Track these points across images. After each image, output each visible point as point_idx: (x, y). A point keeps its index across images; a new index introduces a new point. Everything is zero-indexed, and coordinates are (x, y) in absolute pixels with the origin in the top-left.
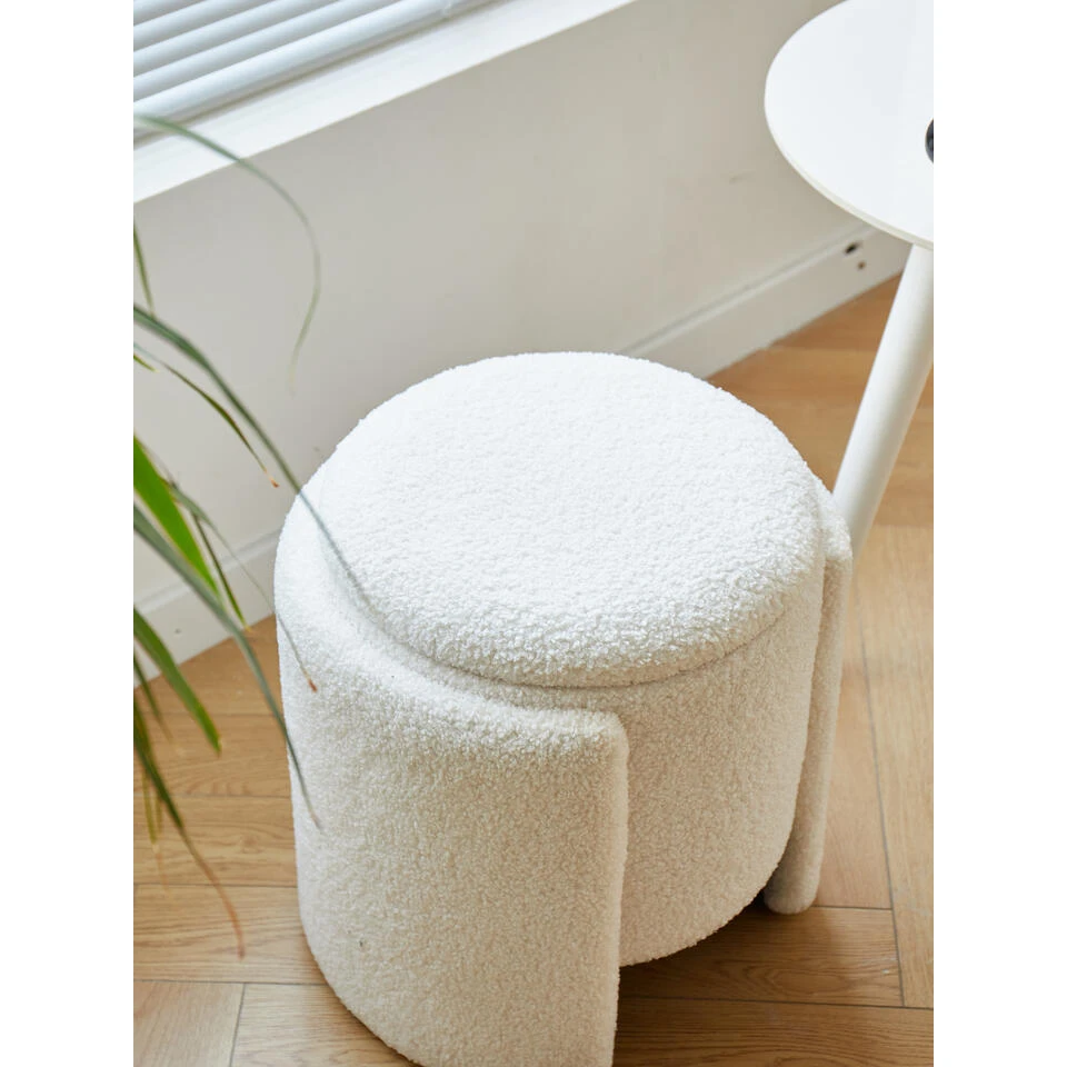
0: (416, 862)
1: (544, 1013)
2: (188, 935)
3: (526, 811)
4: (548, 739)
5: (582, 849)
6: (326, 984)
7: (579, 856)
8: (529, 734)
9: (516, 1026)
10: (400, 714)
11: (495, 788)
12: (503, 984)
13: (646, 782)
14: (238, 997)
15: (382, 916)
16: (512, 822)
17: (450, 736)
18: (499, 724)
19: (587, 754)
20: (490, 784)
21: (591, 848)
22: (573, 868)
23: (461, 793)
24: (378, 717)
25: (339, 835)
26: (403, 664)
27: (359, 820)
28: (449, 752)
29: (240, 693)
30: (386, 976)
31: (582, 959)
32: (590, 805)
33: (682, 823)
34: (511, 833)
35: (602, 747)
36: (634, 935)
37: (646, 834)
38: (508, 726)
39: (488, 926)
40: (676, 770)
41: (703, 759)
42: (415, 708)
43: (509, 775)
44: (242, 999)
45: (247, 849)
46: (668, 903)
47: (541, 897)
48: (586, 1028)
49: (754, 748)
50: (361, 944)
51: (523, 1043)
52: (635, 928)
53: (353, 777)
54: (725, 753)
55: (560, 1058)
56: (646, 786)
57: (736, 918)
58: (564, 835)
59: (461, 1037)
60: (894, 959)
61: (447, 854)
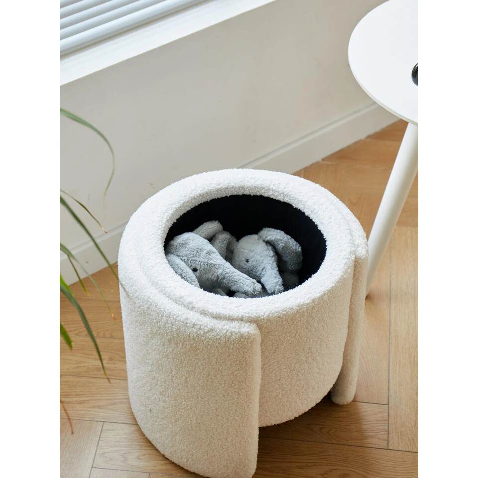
0: (172, 379)
1: (225, 445)
2: (81, 399)
3: (217, 363)
4: (226, 333)
5: (240, 379)
6: (137, 424)
7: (239, 382)
8: (218, 331)
9: (213, 450)
10: (165, 319)
11: (203, 352)
12: (208, 432)
13: (270, 352)
14: (100, 428)
15: (158, 400)
16: (211, 367)
17: (185, 329)
18: (205, 326)
19: (242, 340)
20: (201, 350)
21: (244, 379)
22: (237, 387)
23: (189, 353)
24: (156, 319)
25: (141, 364)
26: (167, 297)
27: (149, 360)
28: (184, 336)
29: (113, 291)
30: (160, 425)
31: (241, 424)
32: (244, 361)
33: (286, 369)
34: (210, 371)
35: (249, 338)
36: (266, 414)
37: (270, 373)
38: (209, 327)
39: (201, 408)
40: (283, 347)
41: (295, 343)
42: (171, 316)
43: (209, 347)
44: (102, 429)
45: (110, 362)
46: (280, 402)
47: (223, 398)
48: (243, 453)
49: (319, 338)
50: (150, 410)
51: (216, 457)
52: (266, 412)
53: (146, 342)
54: (305, 341)
55: (232, 464)
56: (270, 353)
57: (312, 408)
58: (233, 373)
59: (191, 452)
60: (386, 427)
61: (184, 377)
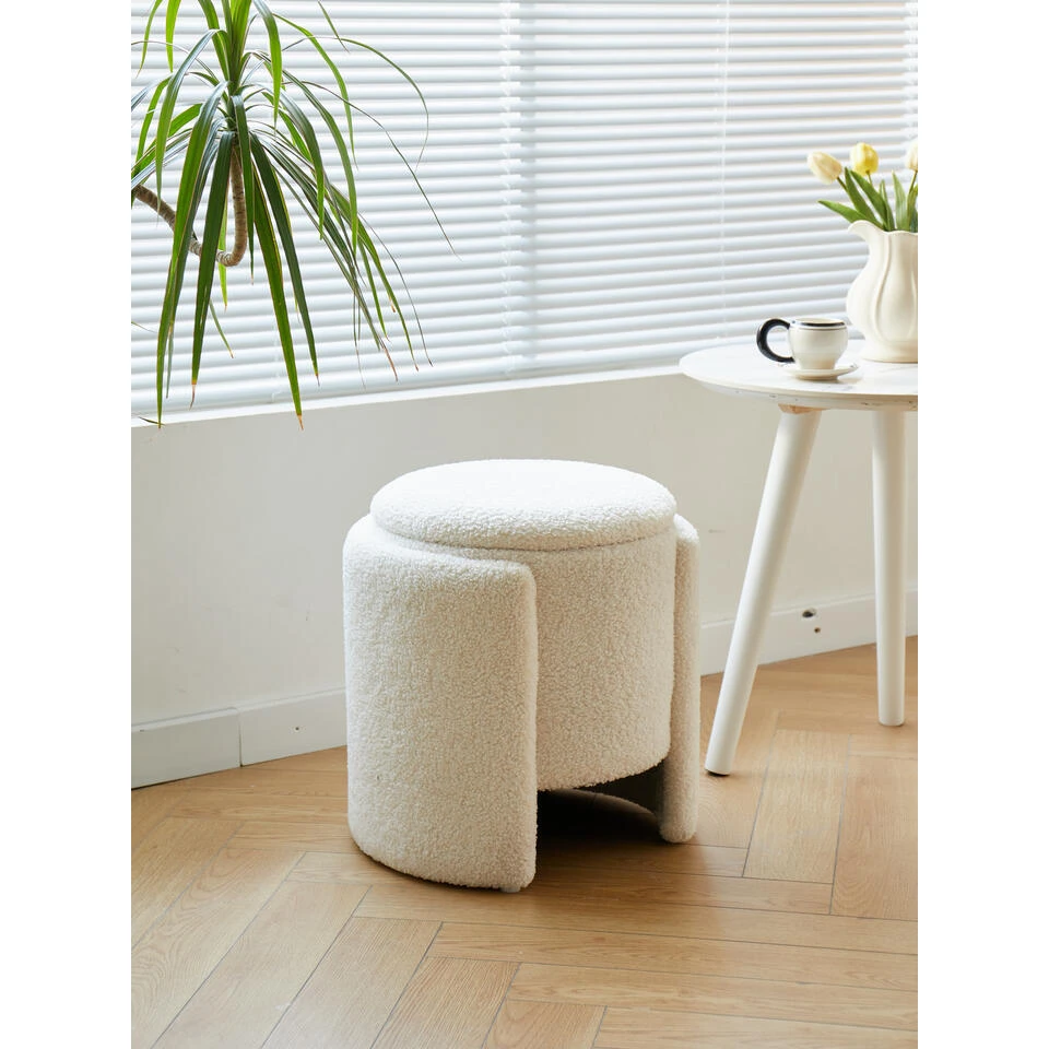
0: (410, 684)
4: (486, 573)
8: (476, 571)
18: (458, 567)
24: (391, 577)
28: (429, 587)
30: (392, 796)
38: (464, 567)
43: (462, 597)
44: (303, 856)
46: (569, 736)
52: (548, 753)
56: (550, 630)
61: (427, 670)
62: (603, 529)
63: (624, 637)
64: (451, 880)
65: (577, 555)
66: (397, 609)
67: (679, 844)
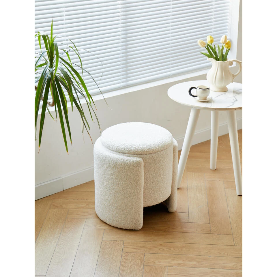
0: (113, 185)
1: (132, 211)
3: (129, 173)
4: (132, 161)
8: (129, 160)
10: (111, 159)
14: (85, 220)
15: (108, 197)
16: (127, 175)
17: (118, 161)
18: (125, 159)
20: (124, 169)
23: (120, 171)
24: (108, 160)
27: (105, 180)
28: (118, 164)
30: (108, 209)
32: (138, 172)
35: (140, 162)
37: (147, 181)
39: (124, 195)
40: (151, 170)
42: (114, 158)
43: (127, 167)
50: (105, 204)
51: (129, 218)
52: (145, 199)
53: (104, 173)
54: (158, 169)
56: (146, 172)
58: (135, 177)
59: (120, 218)
61: (118, 182)
62: (159, 148)
63: (163, 172)
64: (123, 228)
65: (153, 155)
66: (110, 168)
67: (173, 213)
